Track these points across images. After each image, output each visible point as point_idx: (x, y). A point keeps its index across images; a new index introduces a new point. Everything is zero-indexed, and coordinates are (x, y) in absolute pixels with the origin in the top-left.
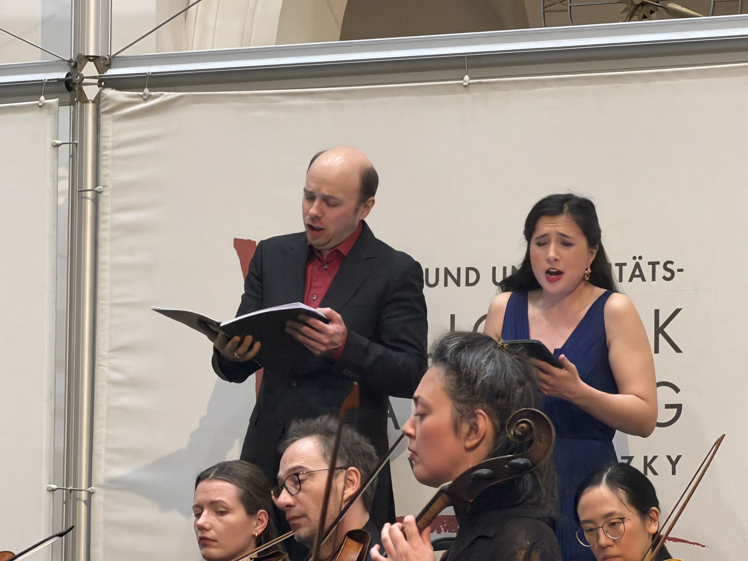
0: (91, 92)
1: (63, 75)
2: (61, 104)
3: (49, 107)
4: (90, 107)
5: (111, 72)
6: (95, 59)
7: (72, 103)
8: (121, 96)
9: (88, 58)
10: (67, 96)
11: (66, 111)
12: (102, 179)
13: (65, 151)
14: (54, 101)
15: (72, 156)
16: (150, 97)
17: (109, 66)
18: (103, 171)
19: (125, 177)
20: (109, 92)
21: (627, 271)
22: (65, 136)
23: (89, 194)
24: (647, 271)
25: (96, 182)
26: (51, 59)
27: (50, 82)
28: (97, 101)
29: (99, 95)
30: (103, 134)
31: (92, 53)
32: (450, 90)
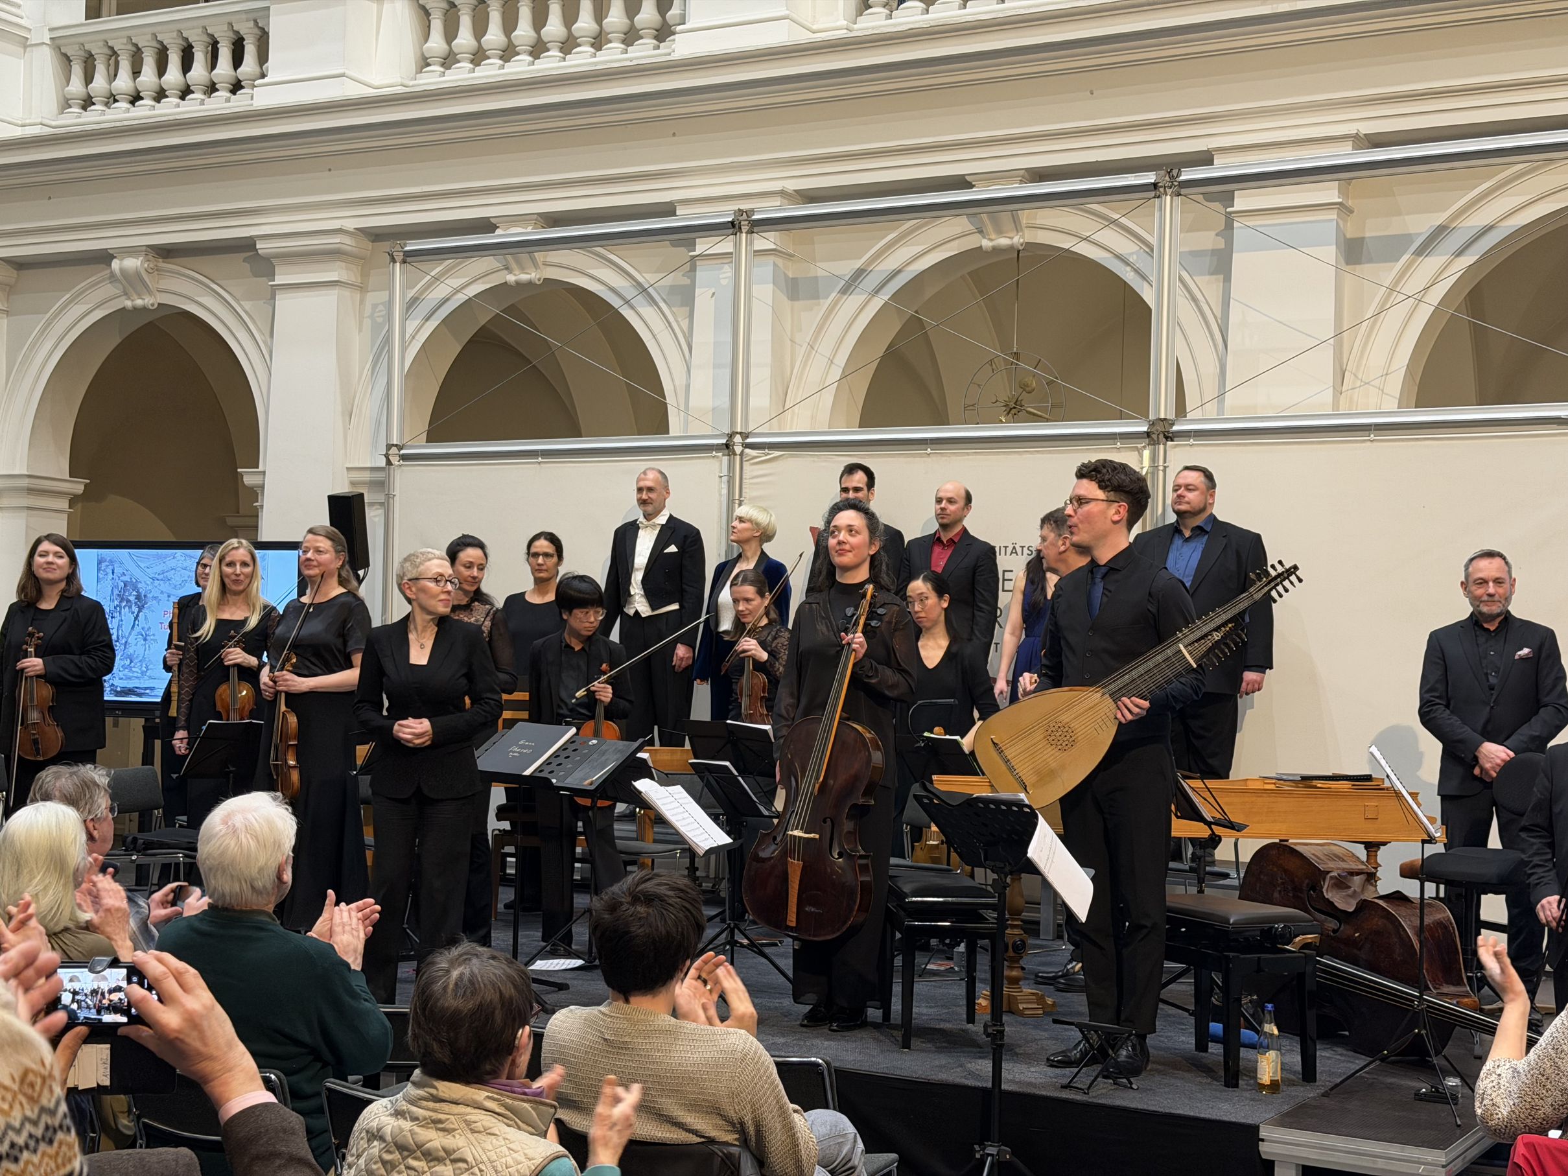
0: (738, 449)
1: (724, 441)
2: (723, 455)
3: (718, 457)
4: (738, 458)
5: (749, 440)
6: (741, 433)
7: (729, 455)
8: (753, 453)
9: (737, 433)
10: (726, 451)
11: (726, 458)
12: (744, 494)
13: (725, 479)
14: (720, 454)
15: (729, 482)
16: (769, 454)
17: (747, 437)
18: (744, 490)
19: (755, 494)
20: (747, 451)
21: (1009, 550)
22: (725, 472)
23: (737, 502)
24: (1019, 550)
25: (741, 495)
26: (718, 433)
27: (718, 445)
28: (742, 454)
29: (742, 451)
30: (744, 471)
31: (739, 430)
32: (921, 456)
